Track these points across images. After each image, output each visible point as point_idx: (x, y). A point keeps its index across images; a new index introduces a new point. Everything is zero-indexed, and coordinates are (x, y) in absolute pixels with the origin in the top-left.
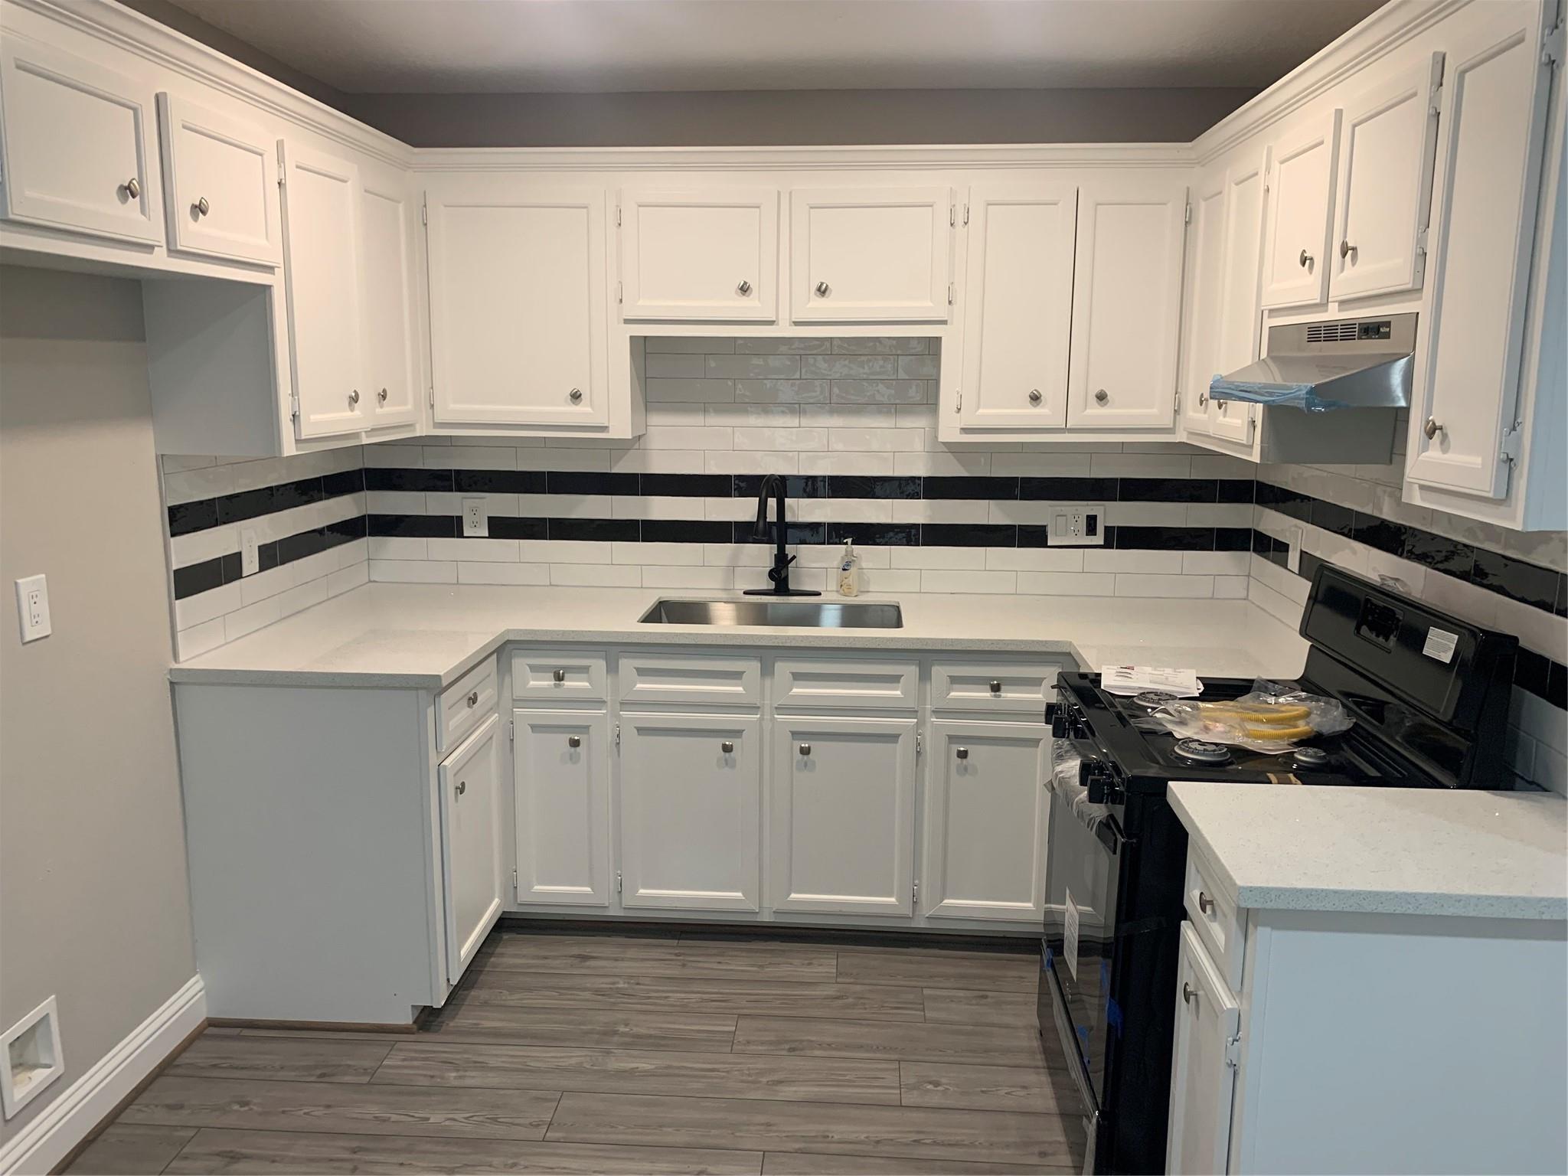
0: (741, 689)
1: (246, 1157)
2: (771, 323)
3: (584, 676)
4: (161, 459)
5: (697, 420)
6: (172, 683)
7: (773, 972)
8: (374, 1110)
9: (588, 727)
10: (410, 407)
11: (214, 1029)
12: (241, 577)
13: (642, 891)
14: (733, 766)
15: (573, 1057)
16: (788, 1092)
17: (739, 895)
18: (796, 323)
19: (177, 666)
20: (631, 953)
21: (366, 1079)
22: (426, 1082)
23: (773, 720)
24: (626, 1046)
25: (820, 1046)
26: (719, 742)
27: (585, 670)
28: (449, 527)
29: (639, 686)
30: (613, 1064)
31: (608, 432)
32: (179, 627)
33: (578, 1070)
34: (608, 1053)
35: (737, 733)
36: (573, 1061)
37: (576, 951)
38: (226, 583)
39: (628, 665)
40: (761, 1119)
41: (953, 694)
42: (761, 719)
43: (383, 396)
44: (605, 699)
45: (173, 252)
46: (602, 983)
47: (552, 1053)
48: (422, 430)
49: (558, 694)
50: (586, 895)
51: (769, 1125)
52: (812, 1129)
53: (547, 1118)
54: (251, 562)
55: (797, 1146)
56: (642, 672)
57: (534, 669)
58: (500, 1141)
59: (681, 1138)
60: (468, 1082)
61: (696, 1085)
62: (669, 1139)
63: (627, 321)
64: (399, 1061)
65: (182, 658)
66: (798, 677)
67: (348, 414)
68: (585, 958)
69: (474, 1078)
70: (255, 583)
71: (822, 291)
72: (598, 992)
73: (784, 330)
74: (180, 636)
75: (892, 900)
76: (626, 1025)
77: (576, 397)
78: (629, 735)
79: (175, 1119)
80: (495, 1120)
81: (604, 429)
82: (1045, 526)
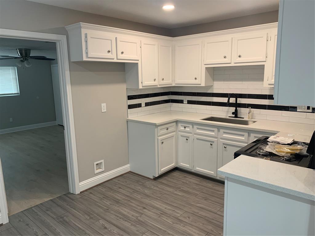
0: (214, 134)
1: (121, 188)
2: (230, 63)
3: (189, 128)
4: (127, 88)
5: (222, 82)
6: (127, 121)
7: (215, 188)
8: (140, 188)
9: (189, 137)
10: (170, 81)
11: (130, 172)
12: (141, 107)
13: (197, 168)
14: (213, 148)
15: (171, 190)
16: (198, 205)
17: (213, 173)
18: (235, 63)
19: (128, 119)
20: (194, 178)
21: (142, 184)
22: (149, 186)
24: (180, 191)
25: (211, 200)
26: (210, 143)
27: (189, 127)
28: (181, 102)
29: (197, 131)
30: (175, 192)
32: (129, 113)
33: (170, 192)
34: (176, 191)
35: (213, 142)
36: (170, 190)
37: (185, 176)
38: (138, 107)
39: (195, 127)
40: (190, 207)
42: (217, 140)
43: (163, 79)
44: (192, 132)
45: (117, 59)
46: (184, 181)
47: (168, 188)
48: (173, 85)
49: (185, 131)
50: (188, 166)
51: (191, 208)
52: (197, 211)
53: (160, 196)
54: (143, 105)
55: (192, 212)
56: (198, 128)
57: (182, 126)
58: (151, 197)
59: (175, 205)
60: (154, 188)
61: (185, 199)
62: (173, 205)
63: (205, 65)
64: (148, 183)
65: (129, 117)
66: (224, 133)
67: (154, 82)
68: (186, 177)
69: (155, 188)
70: (144, 108)
71: (240, 56)
72: (183, 182)
73: (232, 65)
74: (129, 115)
76: (183, 188)
77: (196, 79)
78: (195, 139)
79: (118, 182)
80: (153, 194)
81: (200, 84)
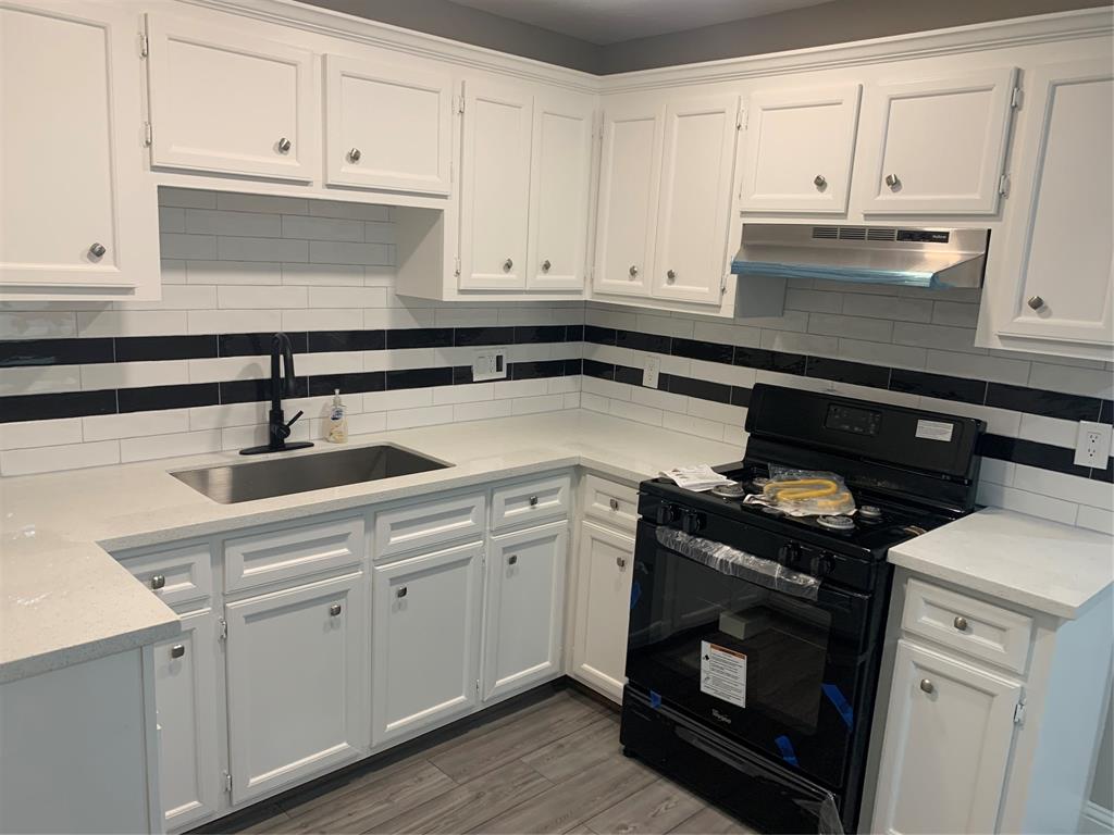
0: (346, 550)
2: (306, 183)
5: (178, 277)
9: (190, 631)
14: (340, 627)
17: (344, 745)
18: (330, 186)
23: (374, 571)
26: (325, 608)
29: (247, 572)
31: (133, 294)
35: (343, 594)
39: (235, 552)
41: (507, 513)
42: (363, 574)
44: (209, 595)
50: (197, 808)
56: (250, 556)
66: (396, 527)
71: (353, 157)
73: (317, 192)
75: (462, 697)
78: (238, 625)
82: (470, 367)
